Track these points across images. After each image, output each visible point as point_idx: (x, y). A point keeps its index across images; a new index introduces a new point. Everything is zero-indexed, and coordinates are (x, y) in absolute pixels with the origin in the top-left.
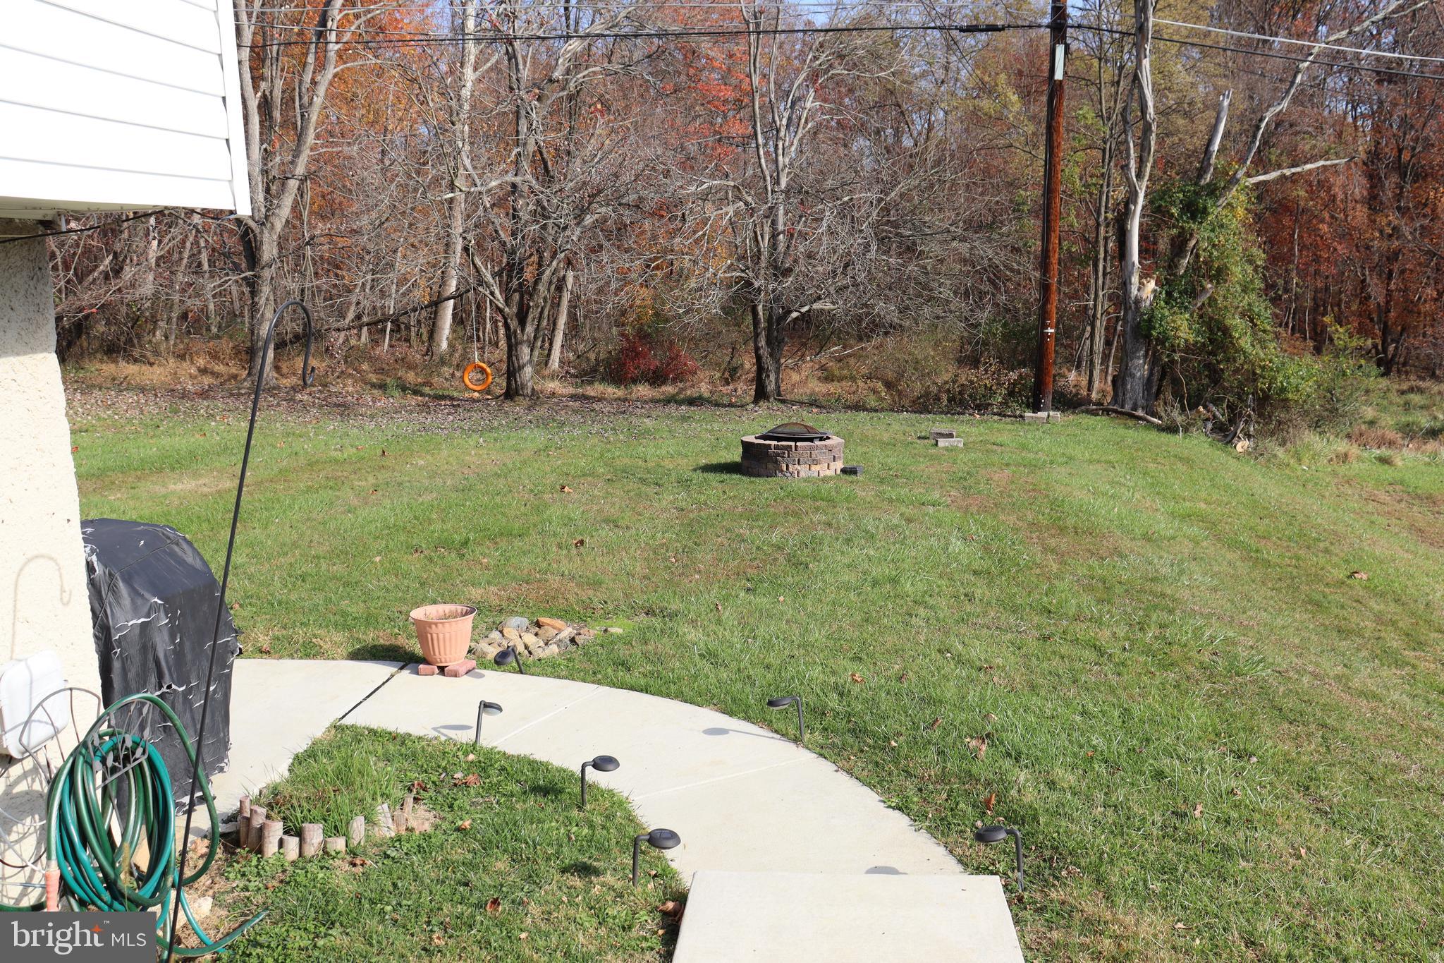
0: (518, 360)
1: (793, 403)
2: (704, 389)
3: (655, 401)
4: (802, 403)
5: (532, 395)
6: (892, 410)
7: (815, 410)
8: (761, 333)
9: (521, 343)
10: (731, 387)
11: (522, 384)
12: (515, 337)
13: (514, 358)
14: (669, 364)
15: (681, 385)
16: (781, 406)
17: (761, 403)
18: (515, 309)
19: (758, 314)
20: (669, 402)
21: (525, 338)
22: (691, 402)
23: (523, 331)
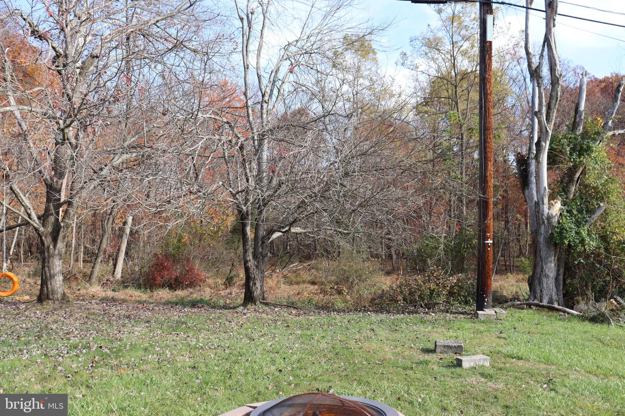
0: (50, 270)
1: (275, 305)
2: (206, 293)
3: (169, 303)
4: (281, 306)
5: (63, 299)
6: (356, 310)
7: (294, 312)
8: (249, 248)
9: (53, 257)
10: (228, 291)
11: (52, 290)
12: (48, 251)
13: (47, 269)
14: (185, 275)
15: (191, 290)
16: (266, 308)
17: (249, 306)
18: (50, 229)
19: (247, 234)
20: (177, 304)
21: (57, 252)
22: (194, 304)
23: (55, 246)
